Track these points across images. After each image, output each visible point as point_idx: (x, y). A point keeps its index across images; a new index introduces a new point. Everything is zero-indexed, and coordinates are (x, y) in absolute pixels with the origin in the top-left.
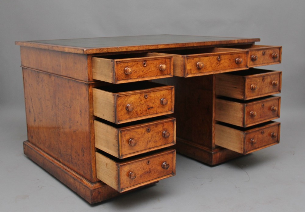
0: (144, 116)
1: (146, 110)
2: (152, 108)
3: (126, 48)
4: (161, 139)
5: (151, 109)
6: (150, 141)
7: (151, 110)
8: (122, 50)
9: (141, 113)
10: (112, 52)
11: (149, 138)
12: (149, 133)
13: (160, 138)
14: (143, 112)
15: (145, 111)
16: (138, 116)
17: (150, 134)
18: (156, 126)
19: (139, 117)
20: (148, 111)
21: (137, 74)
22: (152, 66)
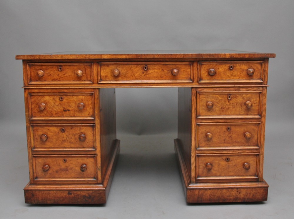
0: (59, 116)
1: (62, 112)
2: (69, 110)
3: (61, 56)
4: (78, 142)
5: (67, 111)
6: (64, 141)
7: (67, 113)
8: (55, 58)
9: (56, 114)
10: (45, 59)
11: (63, 138)
12: (63, 133)
13: (76, 140)
14: (58, 113)
15: (61, 112)
16: (52, 115)
17: (64, 135)
18: (71, 128)
19: (54, 116)
20: (63, 112)
21: (52, 77)
22: (68, 71)
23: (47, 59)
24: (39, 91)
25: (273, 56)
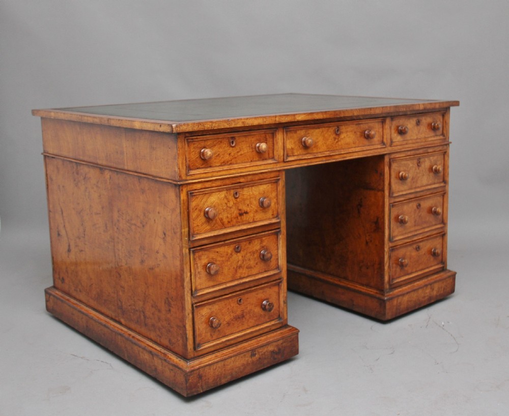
0: (233, 226)
1: (237, 217)
2: (246, 213)
3: (243, 121)
4: (259, 264)
5: (244, 214)
6: (240, 267)
7: (245, 217)
8: (235, 124)
9: (229, 222)
10: (220, 128)
11: (238, 262)
12: (238, 254)
13: (256, 262)
14: (232, 220)
15: (235, 218)
16: (223, 226)
17: (239, 256)
18: (250, 243)
19: (225, 228)
20: (239, 218)
21: (220, 158)
22: (244, 147)
23: (223, 127)
24: (203, 187)
25: (456, 103)
